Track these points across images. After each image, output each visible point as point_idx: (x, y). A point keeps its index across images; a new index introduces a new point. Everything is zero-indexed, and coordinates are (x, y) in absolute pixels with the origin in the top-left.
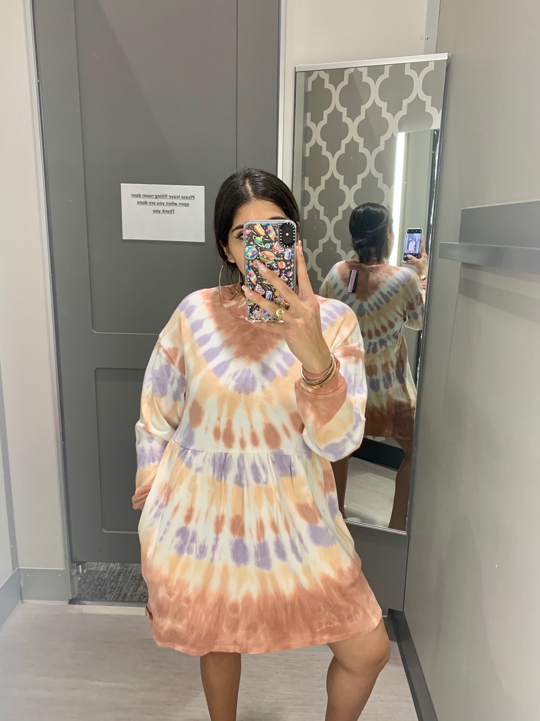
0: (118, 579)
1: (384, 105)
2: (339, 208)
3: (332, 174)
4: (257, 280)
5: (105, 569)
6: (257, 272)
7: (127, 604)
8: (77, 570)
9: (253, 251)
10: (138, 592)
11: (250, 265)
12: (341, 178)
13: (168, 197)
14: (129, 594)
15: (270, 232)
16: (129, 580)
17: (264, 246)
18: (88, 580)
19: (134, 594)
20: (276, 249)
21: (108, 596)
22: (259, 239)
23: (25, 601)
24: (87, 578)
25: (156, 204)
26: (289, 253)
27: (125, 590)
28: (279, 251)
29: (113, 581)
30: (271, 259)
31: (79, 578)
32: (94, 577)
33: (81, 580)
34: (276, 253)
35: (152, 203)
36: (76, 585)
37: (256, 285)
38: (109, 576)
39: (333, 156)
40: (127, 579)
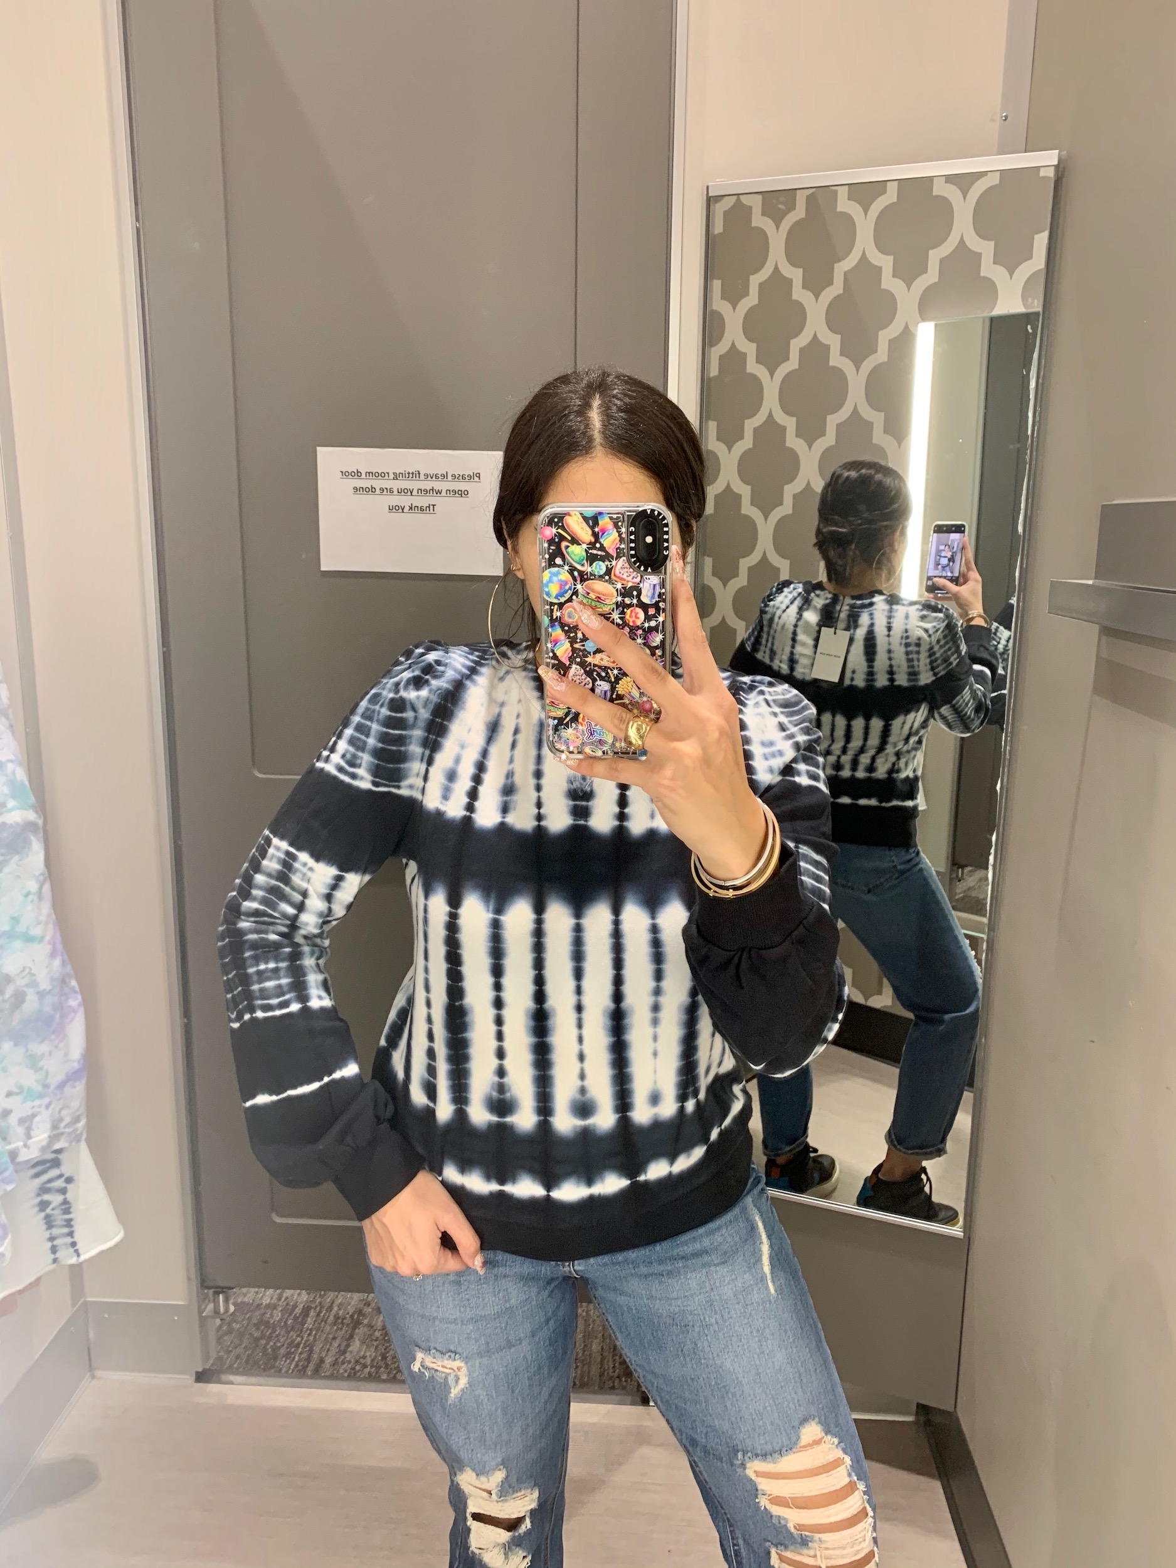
0: (303, 1324)
1: (885, 262)
2: (786, 488)
3: (770, 413)
4: (573, 655)
5: (274, 1302)
6: (572, 635)
7: (326, 1382)
8: (214, 1306)
9: (561, 581)
10: (348, 1356)
11: (554, 617)
12: (789, 423)
13: (422, 477)
14: (329, 1360)
15: (605, 534)
16: (328, 1328)
17: (589, 570)
18: (236, 1326)
19: (340, 1360)
20: (621, 575)
21: (282, 1363)
22: (577, 552)
23: (98, 1373)
24: (235, 1321)
25: (396, 492)
26: (652, 586)
27: (320, 1349)
28: (628, 581)
29: (293, 1329)
30: (607, 602)
31: (218, 1322)
32: (250, 1319)
33: (220, 1327)
34: (619, 586)
35: (385, 490)
36: (212, 1335)
37: (569, 667)
38: (283, 1315)
39: (772, 375)
40: (323, 1323)
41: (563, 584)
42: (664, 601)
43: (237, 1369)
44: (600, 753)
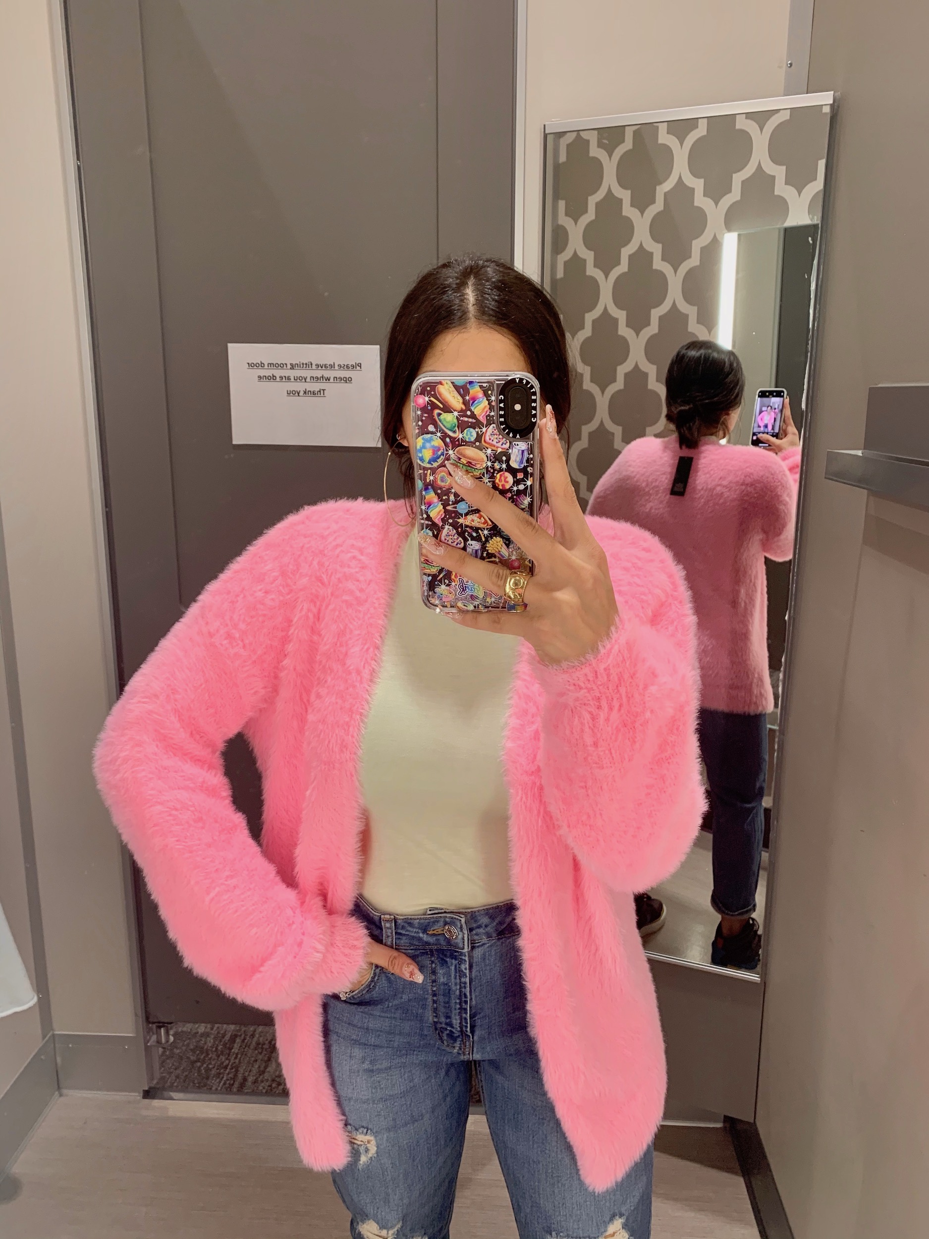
0: (230, 1049)
1: (698, 185)
2: (619, 368)
3: (606, 308)
4: (445, 516)
6: (444, 498)
7: (248, 1097)
8: (157, 1037)
9: (433, 446)
11: (428, 481)
12: (621, 315)
13: (314, 367)
14: (251, 1079)
15: (476, 402)
16: (250, 1051)
17: (461, 436)
18: (177, 1051)
19: (260, 1079)
20: (491, 441)
21: (214, 1083)
22: (449, 419)
23: (65, 1091)
24: (175, 1048)
25: (292, 380)
26: (520, 452)
27: (245, 1071)
28: (497, 447)
29: (222, 1053)
30: (478, 466)
31: (162, 1050)
32: (188, 1045)
33: (164, 1052)
34: (489, 451)
35: (284, 378)
36: (156, 1065)
37: (443, 528)
38: (214, 1042)
39: (606, 277)
40: (247, 1048)
41: (435, 450)
42: (532, 466)
43: (177, 1087)
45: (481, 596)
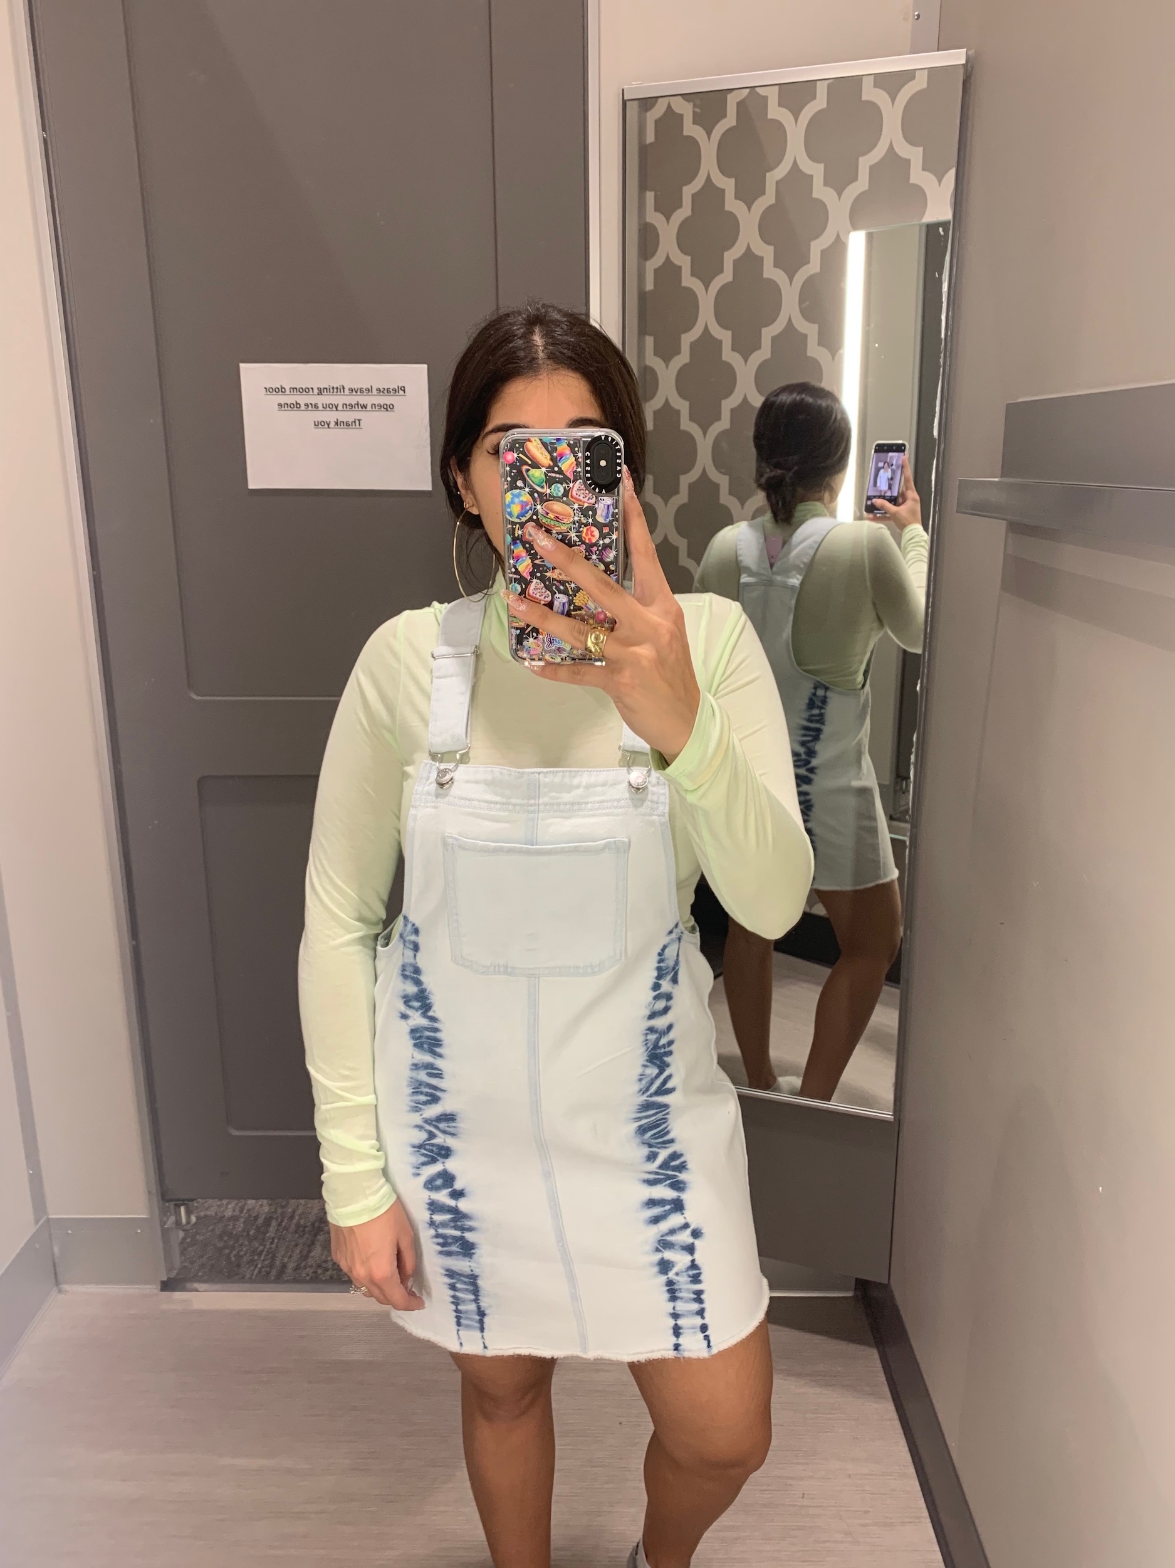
0: (265, 1233)
1: (816, 171)
2: (724, 402)
3: (706, 327)
4: (533, 570)
5: (237, 1213)
7: (290, 1286)
8: (176, 1218)
9: (522, 501)
10: (310, 1261)
11: (516, 535)
12: (725, 336)
13: (347, 392)
14: (291, 1266)
15: (563, 458)
16: (290, 1236)
17: (548, 491)
18: (201, 1238)
19: (302, 1265)
20: (577, 496)
21: (247, 1271)
22: (537, 474)
23: (64, 1286)
24: (199, 1234)
25: (321, 408)
26: (606, 506)
28: (584, 502)
29: (255, 1238)
30: (565, 521)
31: (181, 1234)
32: (214, 1230)
33: (184, 1239)
34: (576, 506)
35: (310, 406)
36: (176, 1250)
37: (531, 582)
38: (245, 1226)
39: (707, 289)
40: (285, 1232)
41: (523, 505)
43: (202, 1277)
44: (558, 660)
45: (568, 648)
